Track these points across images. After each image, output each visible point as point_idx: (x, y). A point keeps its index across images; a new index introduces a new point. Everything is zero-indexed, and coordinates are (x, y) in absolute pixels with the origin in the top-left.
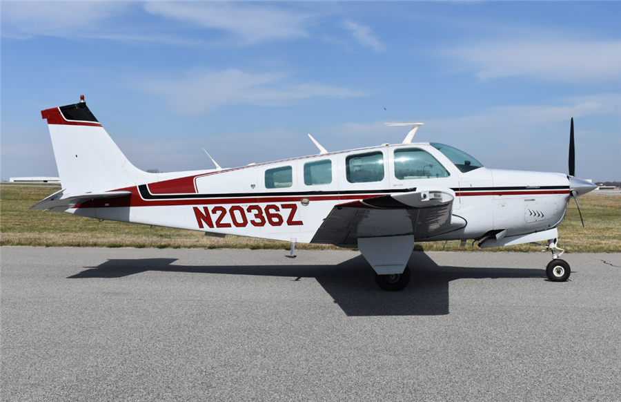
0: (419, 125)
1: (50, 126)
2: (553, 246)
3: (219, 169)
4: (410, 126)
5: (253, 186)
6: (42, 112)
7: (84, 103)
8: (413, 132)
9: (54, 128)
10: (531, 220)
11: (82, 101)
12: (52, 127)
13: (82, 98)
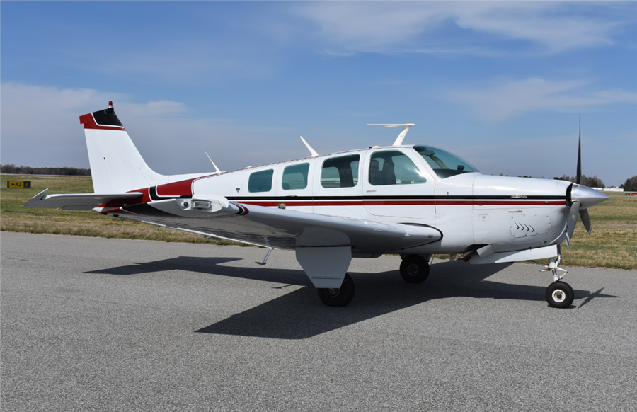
0: (410, 126)
1: (86, 130)
2: (553, 265)
3: (218, 171)
4: (400, 126)
5: (238, 189)
6: (80, 117)
7: (112, 109)
8: (403, 133)
9: (89, 132)
10: (519, 234)
11: (110, 107)
12: (87, 131)
13: (111, 104)
